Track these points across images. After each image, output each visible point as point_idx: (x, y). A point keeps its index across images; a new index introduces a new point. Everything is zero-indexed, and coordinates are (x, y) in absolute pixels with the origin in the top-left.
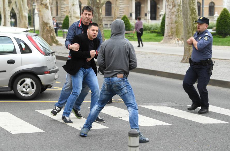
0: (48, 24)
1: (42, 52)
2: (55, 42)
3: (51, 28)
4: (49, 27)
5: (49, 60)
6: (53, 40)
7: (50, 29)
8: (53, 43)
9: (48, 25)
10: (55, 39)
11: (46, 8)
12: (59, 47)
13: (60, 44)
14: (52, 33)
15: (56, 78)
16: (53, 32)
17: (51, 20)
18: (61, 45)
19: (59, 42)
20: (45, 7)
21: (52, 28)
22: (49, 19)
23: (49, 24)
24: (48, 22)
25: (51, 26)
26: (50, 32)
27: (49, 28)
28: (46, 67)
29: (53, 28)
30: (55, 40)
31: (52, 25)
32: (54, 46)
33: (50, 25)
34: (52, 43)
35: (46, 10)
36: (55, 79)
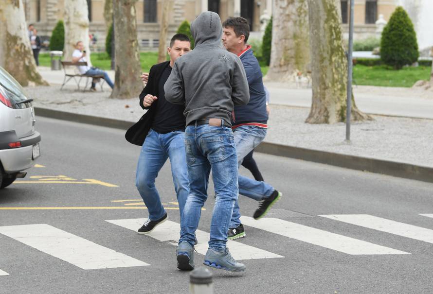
0: (18, 39)
1: (4, 99)
2: (33, 79)
3: (25, 47)
4: (20, 46)
5: (20, 117)
6: (30, 74)
7: (23, 50)
8: (30, 80)
9: (19, 42)
10: (34, 72)
11: (14, 4)
12: (42, 89)
13: (45, 82)
14: (28, 58)
15: (34, 157)
16: (29, 56)
17: (24, 29)
18: (47, 85)
19: (44, 79)
20: (12, 3)
21: (27, 49)
22: (21, 28)
23: (21, 39)
24: (19, 34)
25: (25, 44)
26: (23, 56)
27: (21, 48)
28: (13, 132)
29: (29, 48)
30: (33, 75)
31: (27, 42)
32: (32, 86)
33: (23, 41)
34: (28, 80)
35: (14, 8)
36: (33, 159)
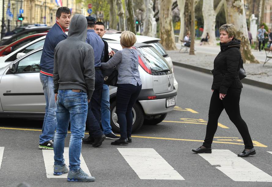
0: (241, 33)
1: (147, 70)
2: (249, 59)
3: (245, 38)
4: (241, 38)
6: (247, 56)
7: (243, 41)
8: (247, 59)
9: (241, 35)
10: (250, 55)
11: (239, 12)
12: (254, 65)
13: (256, 60)
14: (246, 45)
15: (167, 106)
16: (247, 44)
17: (245, 28)
18: (258, 63)
19: (256, 59)
20: (238, 11)
21: (246, 40)
22: (243, 27)
23: (242, 34)
24: (241, 31)
25: (245, 37)
26: (243, 44)
27: (242, 39)
28: (152, 90)
29: (247, 39)
30: (249, 56)
31: (246, 36)
32: (248, 63)
33: (244, 35)
34: (246, 60)
35: (239, 14)
